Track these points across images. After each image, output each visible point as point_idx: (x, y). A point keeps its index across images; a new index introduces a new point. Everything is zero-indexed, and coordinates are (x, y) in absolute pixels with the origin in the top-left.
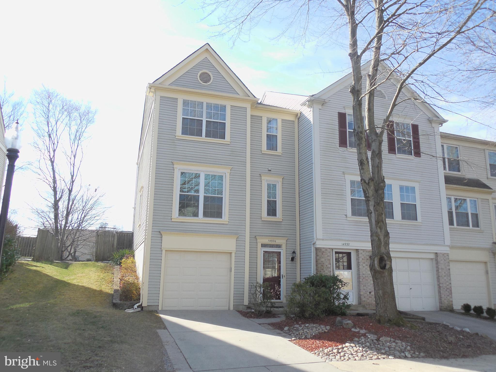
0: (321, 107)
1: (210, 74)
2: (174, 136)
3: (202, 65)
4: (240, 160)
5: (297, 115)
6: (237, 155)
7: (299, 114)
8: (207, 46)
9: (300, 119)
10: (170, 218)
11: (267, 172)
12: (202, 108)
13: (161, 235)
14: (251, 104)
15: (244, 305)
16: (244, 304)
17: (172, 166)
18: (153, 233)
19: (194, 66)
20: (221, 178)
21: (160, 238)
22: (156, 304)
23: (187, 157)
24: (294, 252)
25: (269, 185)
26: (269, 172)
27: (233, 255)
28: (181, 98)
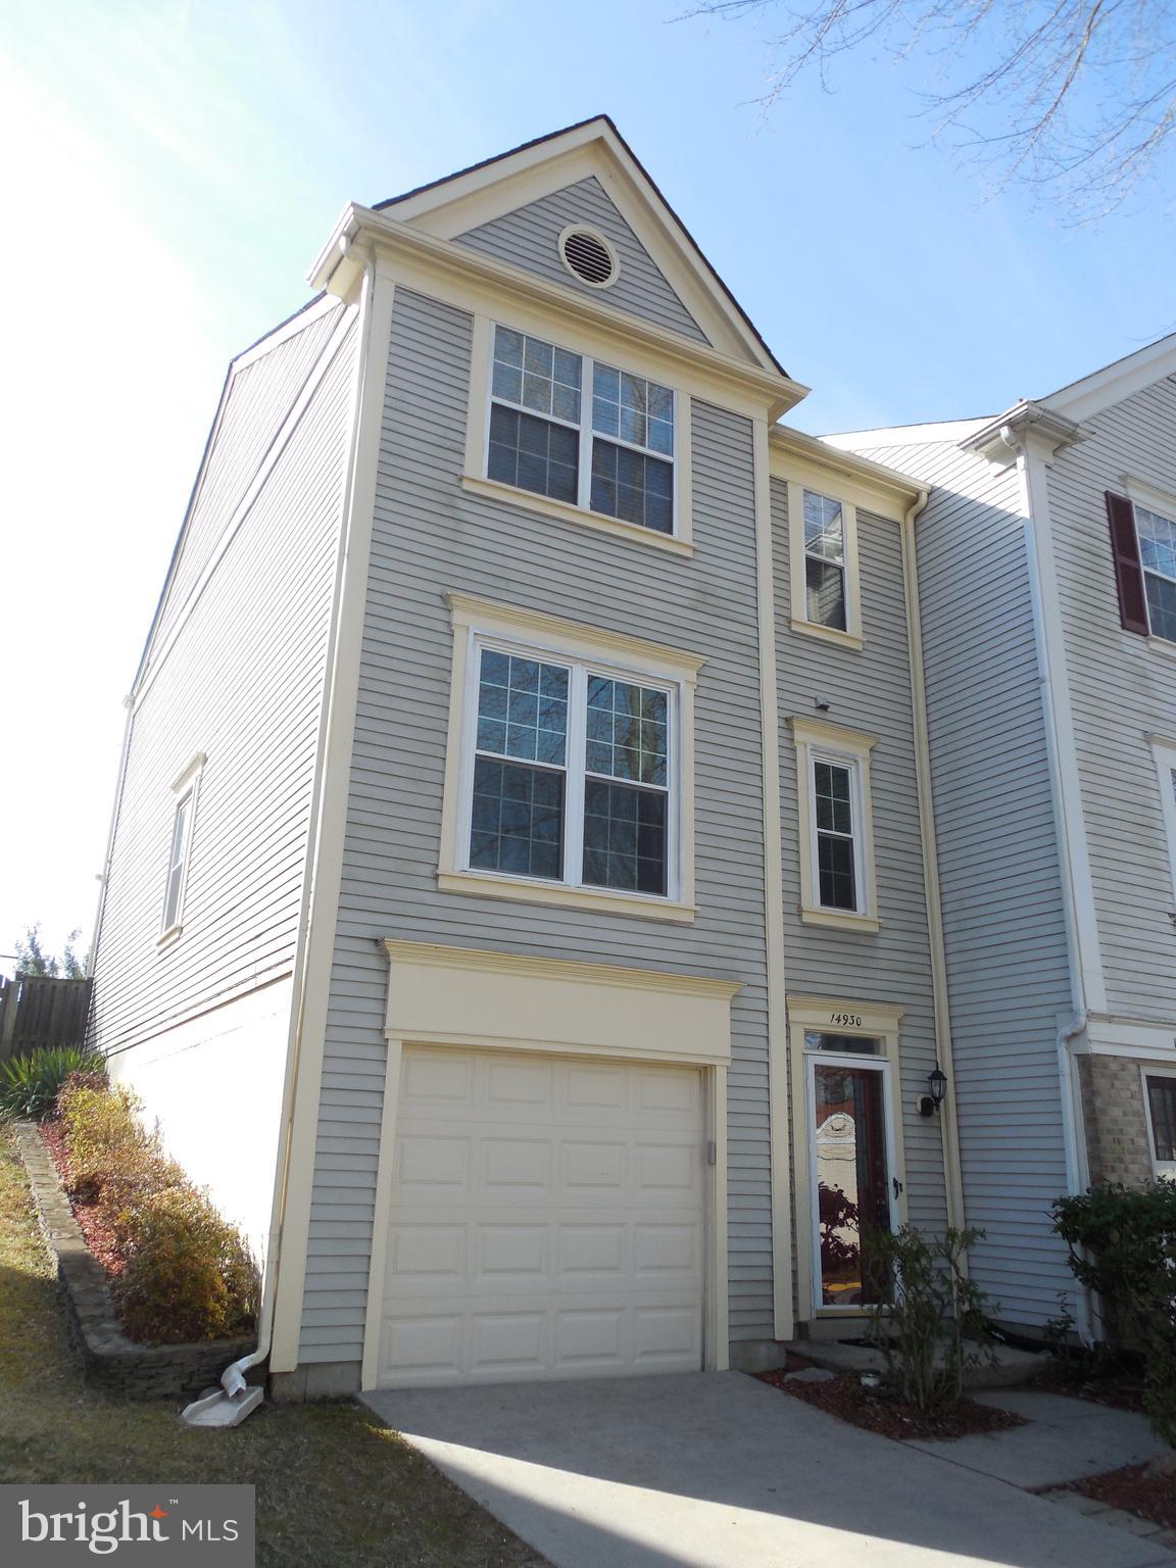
0: (1051, 460)
1: (610, 248)
2: (451, 479)
3: (572, 199)
4: (733, 637)
5: (914, 501)
6: (722, 613)
7: (924, 497)
8: (601, 129)
9: (926, 517)
10: (427, 870)
11: (813, 712)
12: (577, 382)
13: (385, 956)
14: (769, 410)
15: (774, 1341)
16: (777, 1338)
17: (442, 615)
18: (345, 944)
19: (542, 196)
20: (657, 702)
21: (376, 978)
22: (349, 1355)
23: (513, 587)
24: (938, 1076)
25: (821, 770)
26: (819, 714)
27: (721, 1079)
28: (488, 316)
